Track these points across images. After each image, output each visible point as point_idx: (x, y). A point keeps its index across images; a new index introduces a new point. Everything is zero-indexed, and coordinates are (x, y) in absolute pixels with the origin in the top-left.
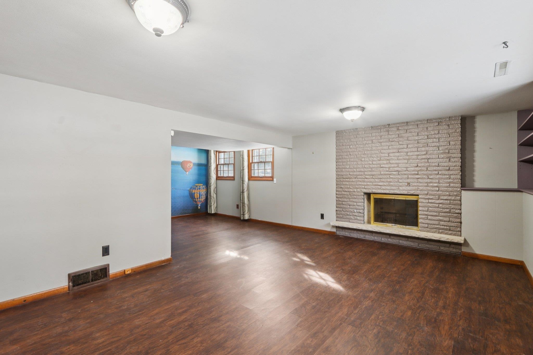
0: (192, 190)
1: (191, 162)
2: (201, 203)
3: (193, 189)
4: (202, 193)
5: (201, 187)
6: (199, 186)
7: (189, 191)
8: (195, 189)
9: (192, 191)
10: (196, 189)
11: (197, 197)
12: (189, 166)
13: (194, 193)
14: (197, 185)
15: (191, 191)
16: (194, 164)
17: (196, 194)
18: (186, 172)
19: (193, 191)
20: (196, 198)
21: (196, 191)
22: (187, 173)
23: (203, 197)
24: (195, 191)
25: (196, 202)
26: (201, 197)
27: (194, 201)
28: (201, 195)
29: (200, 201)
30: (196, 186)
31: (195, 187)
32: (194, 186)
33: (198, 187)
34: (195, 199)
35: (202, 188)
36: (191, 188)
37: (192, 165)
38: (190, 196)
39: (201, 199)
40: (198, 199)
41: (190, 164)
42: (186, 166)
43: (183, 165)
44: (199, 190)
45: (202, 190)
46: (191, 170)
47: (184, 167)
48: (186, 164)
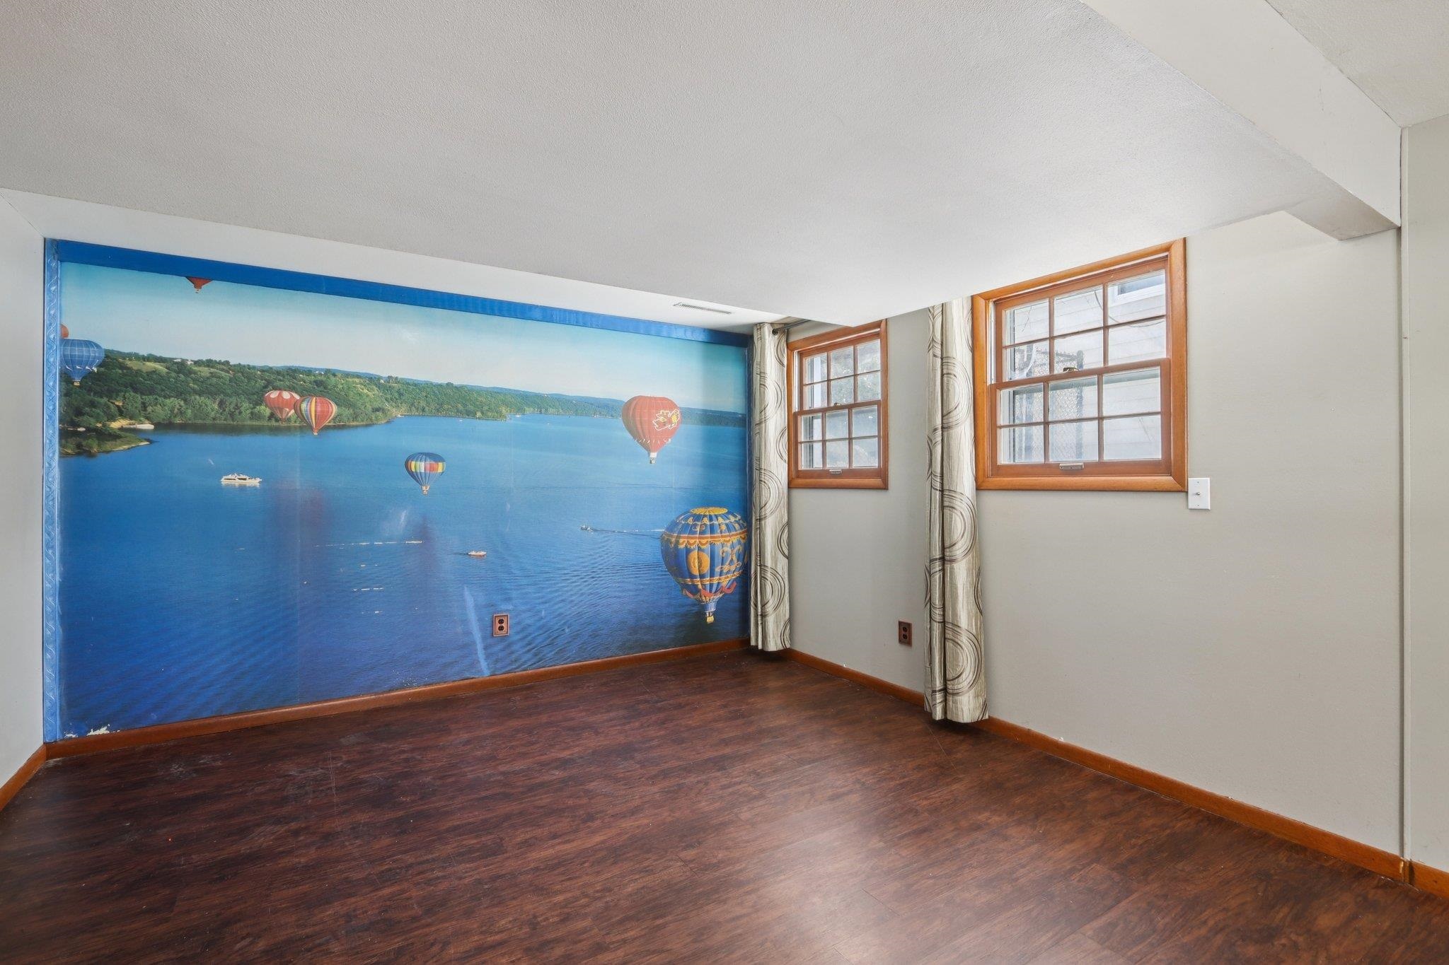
0: (678, 537)
1: (667, 404)
2: (719, 596)
3: (680, 533)
4: (726, 549)
5: (720, 520)
6: (711, 519)
7: (661, 538)
8: (690, 529)
9: (677, 542)
10: (695, 533)
11: (700, 567)
12: (664, 424)
13: (688, 551)
14: (700, 511)
15: (673, 540)
16: (686, 414)
17: (694, 555)
18: (649, 450)
19: (681, 541)
20: (697, 574)
21: (694, 542)
22: (654, 455)
23: (726, 568)
24: (692, 541)
25: (694, 590)
26: (717, 570)
27: (687, 588)
28: (718, 560)
29: (714, 590)
30: (698, 518)
31: (690, 521)
32: (687, 518)
33: (706, 521)
34: (692, 577)
35: (724, 527)
36: (672, 526)
37: (675, 420)
38: (667, 564)
39: (720, 579)
40: (707, 580)
41: (667, 413)
42: (650, 422)
43: (634, 415)
44: (711, 537)
45: (722, 536)
46: (670, 440)
47: (639, 426)
48: (646, 411)
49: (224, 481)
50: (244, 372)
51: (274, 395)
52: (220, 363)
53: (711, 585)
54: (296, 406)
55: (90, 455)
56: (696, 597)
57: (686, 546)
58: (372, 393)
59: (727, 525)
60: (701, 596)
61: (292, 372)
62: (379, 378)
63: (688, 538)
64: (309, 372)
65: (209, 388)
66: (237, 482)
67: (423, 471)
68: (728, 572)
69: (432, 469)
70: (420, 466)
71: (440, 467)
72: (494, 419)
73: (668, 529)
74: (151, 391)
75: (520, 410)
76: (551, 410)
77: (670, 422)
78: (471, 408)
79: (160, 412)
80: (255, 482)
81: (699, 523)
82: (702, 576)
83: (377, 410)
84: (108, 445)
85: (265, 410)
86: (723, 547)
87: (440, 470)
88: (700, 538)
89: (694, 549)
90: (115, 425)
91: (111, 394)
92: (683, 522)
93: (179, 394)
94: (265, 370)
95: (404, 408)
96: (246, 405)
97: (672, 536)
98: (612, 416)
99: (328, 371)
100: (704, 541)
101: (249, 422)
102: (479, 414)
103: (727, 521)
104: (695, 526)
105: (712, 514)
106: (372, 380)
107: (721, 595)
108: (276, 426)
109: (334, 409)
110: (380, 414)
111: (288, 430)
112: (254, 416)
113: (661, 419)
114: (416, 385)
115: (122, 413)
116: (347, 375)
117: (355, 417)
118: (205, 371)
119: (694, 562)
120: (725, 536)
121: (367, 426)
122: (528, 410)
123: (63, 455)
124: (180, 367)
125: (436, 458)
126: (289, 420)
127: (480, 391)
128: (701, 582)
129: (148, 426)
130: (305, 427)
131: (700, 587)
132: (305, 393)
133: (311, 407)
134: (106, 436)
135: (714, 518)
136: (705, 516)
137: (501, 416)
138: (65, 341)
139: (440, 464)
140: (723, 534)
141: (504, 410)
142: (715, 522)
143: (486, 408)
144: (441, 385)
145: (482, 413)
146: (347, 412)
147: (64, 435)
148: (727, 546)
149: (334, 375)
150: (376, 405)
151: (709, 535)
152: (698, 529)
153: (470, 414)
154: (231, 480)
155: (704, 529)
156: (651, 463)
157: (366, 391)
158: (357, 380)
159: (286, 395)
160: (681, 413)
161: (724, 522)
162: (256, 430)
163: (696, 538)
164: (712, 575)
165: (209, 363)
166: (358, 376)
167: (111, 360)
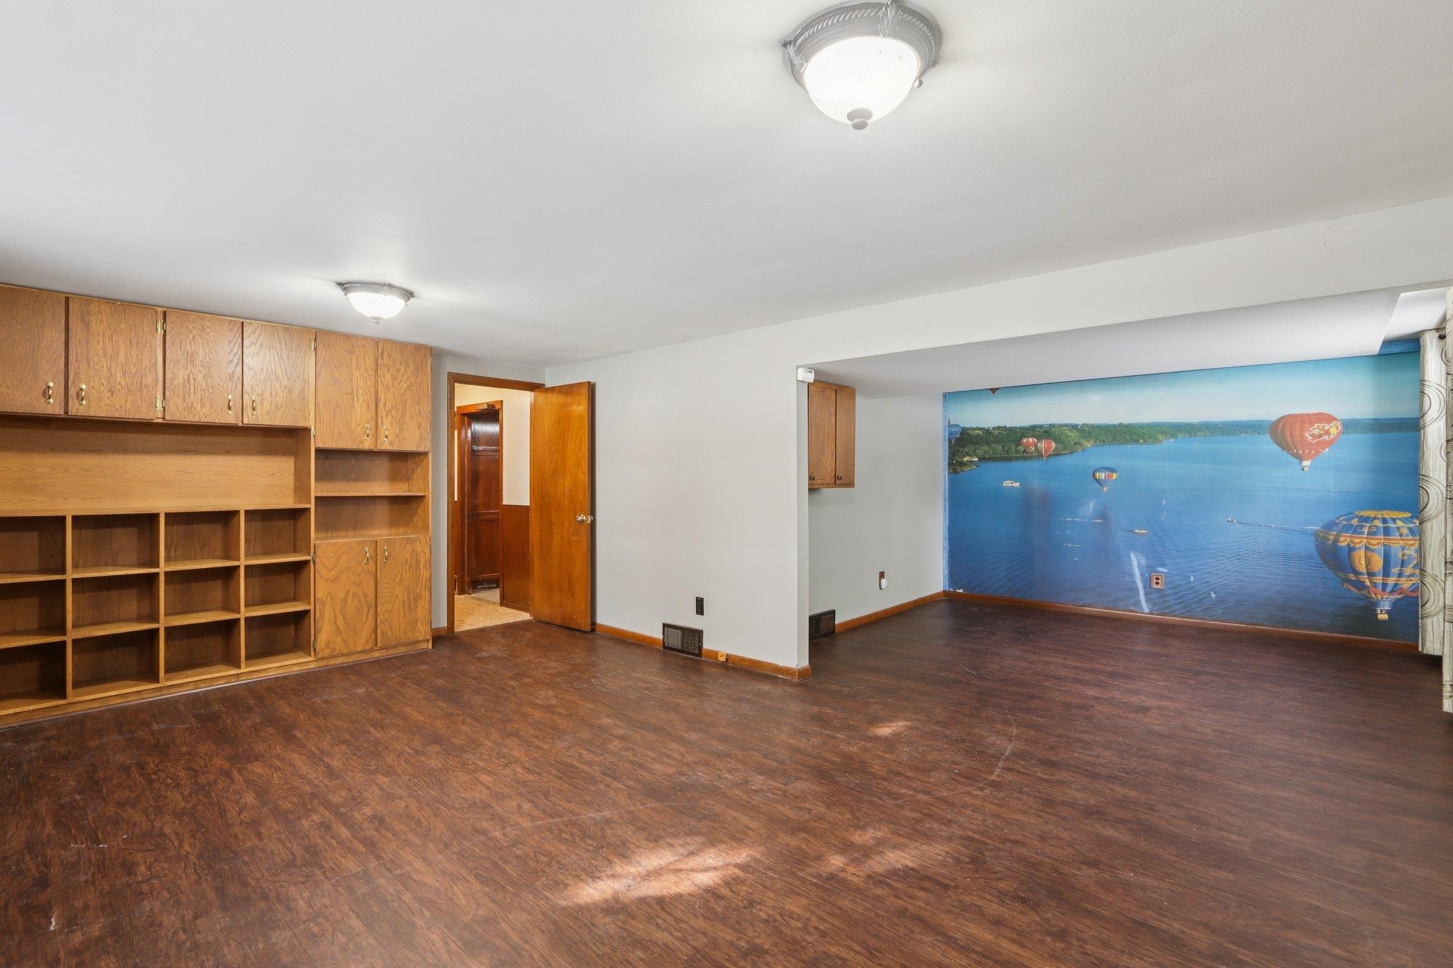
0: (1338, 536)
1: (1329, 419)
2: (1396, 596)
3: (1340, 532)
4: (1407, 552)
5: (1400, 523)
6: (1385, 521)
7: (1316, 534)
8: (1348, 528)
9: (1336, 540)
10: (1362, 533)
11: (1367, 566)
12: (1320, 436)
13: (1351, 549)
14: (1371, 514)
15: (1331, 537)
16: (1349, 426)
17: (1361, 553)
18: (1301, 459)
19: (1342, 539)
20: (1364, 571)
21: (1360, 541)
22: (1306, 463)
23: (1408, 570)
24: (1356, 541)
25: (1361, 586)
26: (1395, 570)
27: (1350, 582)
28: (1395, 561)
29: (1389, 589)
30: (1367, 519)
31: (1355, 522)
32: (1351, 519)
33: (1379, 524)
34: (1357, 573)
35: (1405, 531)
36: (1330, 526)
37: (1333, 431)
38: (1322, 557)
39: (1398, 580)
40: (1379, 579)
41: (1324, 427)
42: (1302, 436)
43: (1283, 430)
44: (1385, 539)
45: (1402, 540)
46: (1327, 449)
47: (1289, 440)
48: (1298, 426)
49: (1004, 484)
50: (1012, 430)
51: (1025, 440)
52: (1002, 427)
53: (1385, 586)
54: (1035, 445)
55: (958, 473)
56: (1362, 592)
57: (1348, 545)
58: (1073, 435)
59: (1410, 529)
60: (1369, 593)
61: (1033, 428)
62: (1078, 425)
63: (1351, 537)
64: (1041, 427)
65: (998, 440)
66: (1010, 485)
67: (1103, 478)
68: (1413, 575)
69: (1109, 477)
70: (1101, 475)
71: (1115, 476)
72: (1153, 443)
73: (1323, 527)
74: (977, 443)
75: (1173, 436)
76: (1199, 434)
77: (1328, 433)
78: (1135, 437)
79: (980, 453)
80: (1017, 485)
81: (1368, 525)
82: (1371, 574)
83: (1076, 444)
84: (963, 469)
85: (1021, 448)
86: (1403, 550)
87: (1114, 478)
88: (1367, 538)
89: (1360, 548)
90: (965, 459)
91: (964, 446)
92: (1345, 523)
93: (988, 444)
94: (1021, 428)
95: (1092, 441)
96: (1013, 447)
97: (1330, 534)
98: (1258, 433)
99: (1050, 425)
100: (1375, 542)
101: (1014, 455)
102: (1141, 441)
103: (1412, 525)
104: (1362, 527)
105: (1386, 517)
106: (1074, 427)
107: (1400, 596)
108: (1026, 456)
109: (1054, 445)
110: (1078, 446)
111: (1031, 458)
112: (1017, 452)
113: (1316, 432)
114: (1099, 427)
115: (967, 454)
116: (1060, 426)
117: (1065, 448)
118: (996, 432)
119: (1359, 561)
120: (1406, 540)
121: (1071, 453)
122: (1180, 436)
123: (949, 473)
124: (987, 431)
125: (1112, 470)
126: (1032, 453)
127: (1142, 426)
128: (1369, 579)
129: (976, 459)
130: (1039, 455)
131: (1368, 583)
132: (1039, 438)
133: (1042, 445)
134: (963, 464)
135: (1389, 520)
136: (1375, 518)
137: (1158, 441)
138: (950, 426)
139: (1115, 474)
140: (1403, 538)
141: (1160, 437)
142: (1392, 525)
143: (1146, 436)
144: (1115, 425)
145: (1144, 440)
146: (1061, 446)
147: (950, 464)
148: (1409, 549)
149: (1054, 427)
150: (1076, 441)
151: (1382, 537)
152: (1366, 530)
153: (1135, 441)
154: (1007, 484)
155: (1375, 530)
156: (1303, 469)
157: (1070, 434)
158: (1066, 428)
159: (1031, 440)
160: (1343, 424)
161: (1404, 525)
162: (1017, 459)
163: (1363, 538)
164: (1386, 573)
165: (999, 428)
166: (1066, 425)
167: (964, 431)
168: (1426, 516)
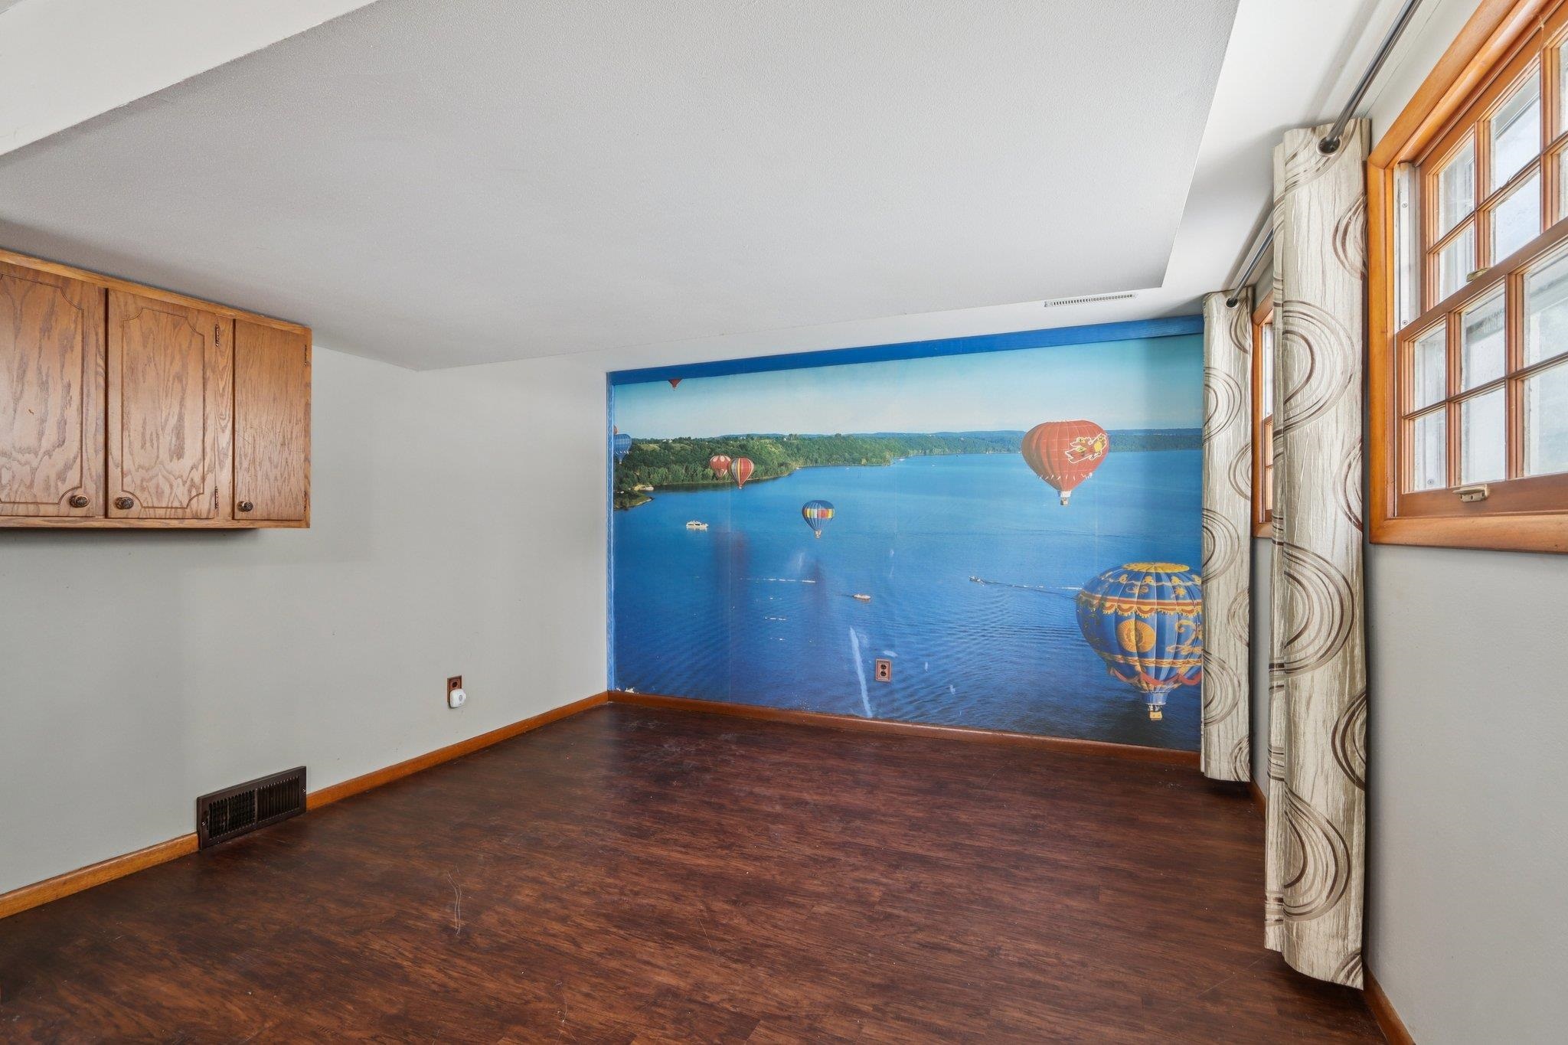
0: (1103, 599)
1: (1091, 429)
2: (1172, 686)
3: (1106, 593)
4: (1184, 622)
5: (1176, 581)
6: (1158, 578)
7: (1077, 598)
8: (1115, 588)
9: (1101, 606)
10: (1131, 596)
11: (1137, 643)
12: (1083, 454)
13: (1119, 619)
14: (1142, 567)
15: (1095, 602)
16: (1117, 439)
17: (1130, 624)
18: (1060, 489)
19: (1108, 604)
20: (1134, 650)
21: (1129, 608)
22: (1066, 494)
23: (1185, 649)
24: (1125, 606)
25: (1129, 671)
26: (1170, 649)
27: (1118, 666)
28: (1170, 636)
29: (1163, 676)
30: (1136, 576)
31: (1123, 580)
32: (1119, 575)
33: (1151, 581)
34: (1126, 653)
35: (1182, 592)
36: (1094, 585)
37: (1098, 447)
38: (1087, 633)
39: (1174, 663)
40: (1151, 662)
41: (1087, 441)
42: (1061, 454)
43: (1038, 447)
44: (1158, 604)
45: (1178, 604)
46: (1091, 474)
47: (1045, 460)
48: (1055, 440)
49: (688, 527)
50: (698, 443)
51: (715, 459)
52: (686, 439)
53: (1158, 670)
54: (728, 467)
55: (626, 509)
56: (1131, 681)
57: (1116, 612)
58: (777, 450)
59: (1187, 588)
60: (1139, 681)
61: (726, 440)
62: (783, 437)
63: (1119, 601)
64: (736, 438)
65: (682, 460)
66: (695, 527)
67: (816, 517)
68: (1190, 655)
69: (824, 515)
70: (813, 513)
71: (830, 514)
72: (879, 464)
73: (1086, 588)
74: (652, 464)
75: (904, 453)
76: (936, 451)
77: (1092, 450)
78: (856, 455)
79: (656, 478)
80: (704, 527)
81: (1139, 583)
82: (1142, 655)
83: (781, 465)
84: (634, 502)
85: (709, 471)
86: (1179, 619)
87: (830, 516)
88: (1138, 603)
89: (1129, 618)
90: (637, 488)
91: (634, 468)
92: (1111, 581)
93: (666, 465)
94: (711, 441)
95: (801, 461)
96: (700, 469)
97: (1094, 598)
98: (1008, 450)
99: (748, 436)
100: (1146, 608)
101: (701, 482)
102: (864, 461)
103: (1189, 584)
104: (1132, 586)
105: (1160, 571)
106: (778, 439)
107: (1176, 686)
108: (716, 485)
109: (752, 466)
110: (783, 468)
111: (723, 486)
112: (705, 477)
113: (1078, 449)
114: (810, 439)
115: (640, 480)
116: (761, 437)
117: (766, 473)
118: (678, 446)
119: (1129, 636)
120: (1184, 604)
121: (775, 479)
122: (912, 453)
123: (615, 509)
124: (665, 445)
125: (826, 504)
126: (724, 478)
127: (864, 438)
128: (1140, 662)
129: (650, 488)
130: (734, 483)
131: (1138, 668)
132: (734, 456)
133: (737, 466)
134: (633, 496)
135: (1164, 577)
136: (1148, 574)
137: (885, 460)
138: (616, 437)
139: (830, 510)
140: (1180, 601)
141: (887, 455)
142: (1167, 584)
143: (870, 454)
144: (830, 437)
145: (867, 460)
146: (762, 468)
147: (617, 496)
148: (1187, 618)
149: (753, 439)
150: (781, 460)
151: (1156, 601)
152: (1136, 591)
153: (856, 461)
154: (692, 526)
155: (1147, 591)
156: (1062, 504)
157: (773, 449)
158: (767, 441)
159: (722, 459)
160: (1109, 438)
161: (1181, 583)
162: (705, 487)
163: (1132, 602)
164: (1160, 654)
165: (680, 440)
166: (768, 437)
167: (635, 445)
168: (1211, 570)
